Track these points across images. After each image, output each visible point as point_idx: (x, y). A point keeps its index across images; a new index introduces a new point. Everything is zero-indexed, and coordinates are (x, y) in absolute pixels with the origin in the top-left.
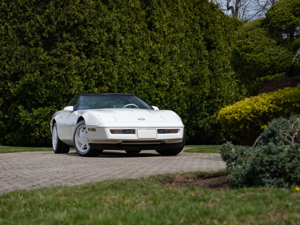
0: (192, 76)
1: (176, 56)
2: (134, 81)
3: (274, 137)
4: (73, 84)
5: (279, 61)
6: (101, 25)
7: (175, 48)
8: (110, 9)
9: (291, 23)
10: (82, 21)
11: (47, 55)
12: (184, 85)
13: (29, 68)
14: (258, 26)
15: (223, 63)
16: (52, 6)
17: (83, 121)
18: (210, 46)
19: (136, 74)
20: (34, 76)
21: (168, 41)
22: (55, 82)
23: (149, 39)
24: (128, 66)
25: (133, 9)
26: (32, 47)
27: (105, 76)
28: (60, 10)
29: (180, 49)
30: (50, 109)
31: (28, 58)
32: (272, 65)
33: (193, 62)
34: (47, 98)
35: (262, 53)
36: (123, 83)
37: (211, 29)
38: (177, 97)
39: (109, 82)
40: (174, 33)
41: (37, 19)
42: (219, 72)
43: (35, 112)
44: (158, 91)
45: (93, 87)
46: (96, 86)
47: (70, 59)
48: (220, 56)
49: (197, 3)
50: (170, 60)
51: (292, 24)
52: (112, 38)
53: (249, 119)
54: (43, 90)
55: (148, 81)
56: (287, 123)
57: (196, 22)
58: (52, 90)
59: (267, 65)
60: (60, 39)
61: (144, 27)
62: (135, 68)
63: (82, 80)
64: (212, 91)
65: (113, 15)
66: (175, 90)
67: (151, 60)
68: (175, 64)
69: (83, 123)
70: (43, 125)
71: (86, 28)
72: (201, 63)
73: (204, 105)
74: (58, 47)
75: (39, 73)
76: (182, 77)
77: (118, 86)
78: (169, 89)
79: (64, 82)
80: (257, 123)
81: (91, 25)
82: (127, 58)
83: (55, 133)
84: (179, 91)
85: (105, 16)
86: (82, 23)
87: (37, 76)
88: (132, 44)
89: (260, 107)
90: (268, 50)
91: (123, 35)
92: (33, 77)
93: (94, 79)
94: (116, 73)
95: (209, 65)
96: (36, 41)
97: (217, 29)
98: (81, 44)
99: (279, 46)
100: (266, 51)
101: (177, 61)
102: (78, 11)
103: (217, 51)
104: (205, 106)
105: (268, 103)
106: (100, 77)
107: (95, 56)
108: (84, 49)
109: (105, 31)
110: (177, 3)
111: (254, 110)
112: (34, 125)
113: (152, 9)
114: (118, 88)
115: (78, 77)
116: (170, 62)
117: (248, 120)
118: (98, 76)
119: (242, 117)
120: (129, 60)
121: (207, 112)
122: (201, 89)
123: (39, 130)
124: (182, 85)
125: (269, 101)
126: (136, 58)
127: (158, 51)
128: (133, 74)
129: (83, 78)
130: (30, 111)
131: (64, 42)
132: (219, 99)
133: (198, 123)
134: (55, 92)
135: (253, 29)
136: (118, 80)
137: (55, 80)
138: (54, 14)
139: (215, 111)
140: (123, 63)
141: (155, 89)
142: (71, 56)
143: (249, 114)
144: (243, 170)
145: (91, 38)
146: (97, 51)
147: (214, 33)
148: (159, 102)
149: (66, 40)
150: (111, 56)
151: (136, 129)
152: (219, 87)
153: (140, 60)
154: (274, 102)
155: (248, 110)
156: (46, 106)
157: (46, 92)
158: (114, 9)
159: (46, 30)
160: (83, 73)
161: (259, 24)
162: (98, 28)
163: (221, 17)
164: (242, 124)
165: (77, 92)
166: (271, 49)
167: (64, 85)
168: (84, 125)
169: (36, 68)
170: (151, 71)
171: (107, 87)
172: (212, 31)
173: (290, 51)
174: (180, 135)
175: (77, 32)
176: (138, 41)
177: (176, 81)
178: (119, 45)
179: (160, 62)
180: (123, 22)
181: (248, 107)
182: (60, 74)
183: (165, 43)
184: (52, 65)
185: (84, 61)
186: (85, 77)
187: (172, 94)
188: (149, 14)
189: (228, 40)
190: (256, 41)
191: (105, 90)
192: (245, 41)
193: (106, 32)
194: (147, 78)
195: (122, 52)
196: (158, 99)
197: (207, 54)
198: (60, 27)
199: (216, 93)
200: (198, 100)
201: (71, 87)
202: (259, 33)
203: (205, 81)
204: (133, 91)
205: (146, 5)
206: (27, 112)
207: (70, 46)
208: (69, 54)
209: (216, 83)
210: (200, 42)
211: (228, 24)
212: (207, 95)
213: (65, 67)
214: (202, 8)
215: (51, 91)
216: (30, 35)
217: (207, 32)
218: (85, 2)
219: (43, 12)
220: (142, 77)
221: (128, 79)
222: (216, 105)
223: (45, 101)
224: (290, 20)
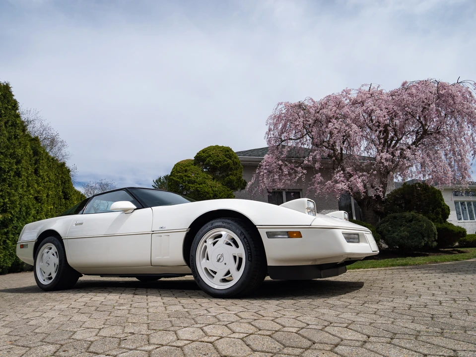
6: (11, 155)
18: (66, 197)
27: (10, 204)
35: (205, 185)
39: (12, 210)
49: (59, 166)
67: (36, 198)
99: (215, 181)
100: (207, 183)
101: (50, 203)
103: (70, 201)
107: (3, 183)
109: (15, 162)
113: (39, 159)
118: (4, 203)
126: (28, 195)
151: (363, 232)
166: (210, 182)
171: (10, 215)
179: (42, 201)
188: (37, 162)
191: (8, 217)
210: (60, 193)
214: (62, 170)
217: (65, 187)
224: (225, 160)
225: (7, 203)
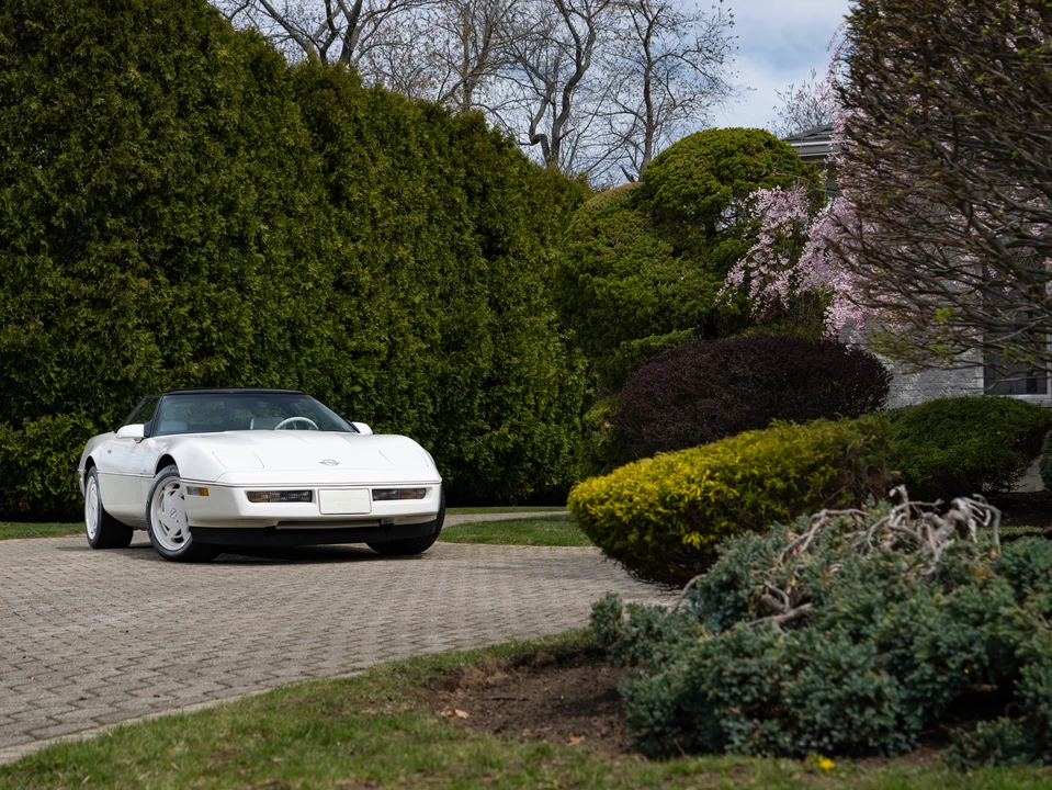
0: (448, 326)
1: (404, 274)
2: (294, 341)
3: (737, 590)
4: (133, 353)
5: (678, 298)
6: (206, 195)
7: (402, 252)
8: (231, 152)
9: (709, 199)
10: (158, 185)
11: (62, 275)
12: (427, 350)
13: (14, 311)
14: (624, 206)
15: (527, 291)
16: (76, 145)
17: (172, 466)
18: (493, 246)
19: (301, 324)
20: (28, 332)
21: (383, 235)
22: (86, 348)
23: (334, 229)
24: (279, 302)
25: (290, 150)
26: (21, 253)
27: (219, 330)
28: (97, 155)
29: (415, 256)
30: (72, 421)
31: (10, 284)
32: (660, 307)
33: (448, 289)
34: (62, 391)
35: (636, 278)
36: (267, 348)
37: (496, 202)
38: (409, 382)
39: (229, 346)
40: (398, 214)
41: (35, 180)
42: (517, 316)
43: (32, 429)
44: (359, 367)
45: (188, 361)
46: (195, 359)
47: (124, 284)
48: (518, 272)
49: (459, 133)
50: (390, 284)
51: (713, 201)
52: (236, 229)
53: (654, 518)
54: (53, 370)
55: (331, 341)
56: (765, 549)
57: (457, 185)
58: (77, 369)
59: (650, 309)
60: (98, 232)
61: (320, 198)
62: (298, 306)
63: (158, 342)
64: (498, 366)
65: (240, 167)
66: (403, 363)
67: (338, 285)
68: (402, 295)
69: (173, 471)
70: (52, 462)
71: (167, 203)
72: (470, 293)
73: (478, 401)
74: (91, 255)
75: (41, 323)
76: (420, 330)
77: (252, 357)
78: (388, 361)
79: (108, 348)
80: (674, 527)
81: (180, 197)
82: (276, 281)
83: (94, 493)
84: (414, 367)
85: (217, 170)
86: (157, 191)
87: (36, 330)
88: (288, 243)
89: (681, 488)
90: (651, 269)
91: (265, 221)
92: (26, 333)
93: (188, 340)
94: (249, 322)
95: (491, 297)
96: (32, 237)
97: (510, 203)
98: (155, 245)
99: (678, 259)
100: (645, 272)
101: (406, 287)
102: (146, 158)
103: (511, 258)
104: (481, 405)
105: (702, 476)
106: (204, 333)
107: (191, 278)
108: (162, 259)
109: (219, 210)
110: (406, 135)
111: (666, 495)
112: (29, 464)
113: (342, 150)
114: (254, 361)
115: (147, 335)
116: (388, 289)
117: (649, 521)
118: (201, 330)
119: (635, 512)
120: (282, 286)
121: (485, 420)
122: (471, 360)
123: (41, 475)
124: (419, 351)
125: (705, 471)
126: (300, 282)
127: (355, 261)
128: (294, 323)
129: (160, 335)
130: (18, 426)
131: (107, 240)
132: (518, 386)
133: (460, 450)
134: (85, 375)
135: (612, 212)
136: (253, 342)
137: (84, 341)
138: (81, 166)
139: (506, 418)
140: (265, 295)
141: (350, 361)
142: (127, 278)
143: (651, 505)
144: (666, 688)
145: (181, 230)
146: (196, 263)
147: (502, 212)
148: (361, 396)
149: (114, 236)
150: (234, 276)
151: (316, 489)
152: (516, 355)
153: (311, 285)
154: (717, 475)
155: (650, 494)
156: (61, 413)
157: (59, 374)
158: (242, 153)
159: (61, 210)
160: (159, 324)
161: (625, 199)
162: (200, 204)
163: (522, 168)
164: (635, 530)
165: (144, 374)
166: (659, 267)
167: (109, 357)
168: (176, 478)
169: (32, 309)
170: (342, 314)
171: (225, 361)
172: (499, 207)
173: (709, 271)
174: (430, 504)
175: (145, 214)
176: (306, 237)
177: (405, 341)
178: (256, 248)
179: (363, 290)
180: (264, 185)
181: (649, 486)
182: (98, 326)
183: (376, 239)
184: (78, 301)
185: (163, 291)
186: (166, 334)
187: (394, 375)
188: (333, 162)
189: (538, 231)
190: (618, 246)
191: (219, 367)
192: (591, 243)
193: (222, 212)
194: (328, 333)
195: (264, 265)
196: (358, 388)
197: (486, 268)
198: (97, 202)
199: (508, 370)
200: (462, 389)
201: (126, 362)
202: (627, 225)
203: (481, 338)
204: (293, 369)
205: (325, 141)
206: (8, 428)
207: (125, 252)
208: (123, 272)
209: (508, 343)
210: (467, 237)
211: (538, 187)
212: (485, 375)
213: (110, 307)
214: (472, 148)
215: (74, 373)
216: (16, 222)
217: (485, 210)
218: (163, 135)
219: (50, 159)
220: (316, 332)
221: (280, 336)
222: (509, 401)
223: (58, 398)
224: (708, 192)
225: (209, 330)
